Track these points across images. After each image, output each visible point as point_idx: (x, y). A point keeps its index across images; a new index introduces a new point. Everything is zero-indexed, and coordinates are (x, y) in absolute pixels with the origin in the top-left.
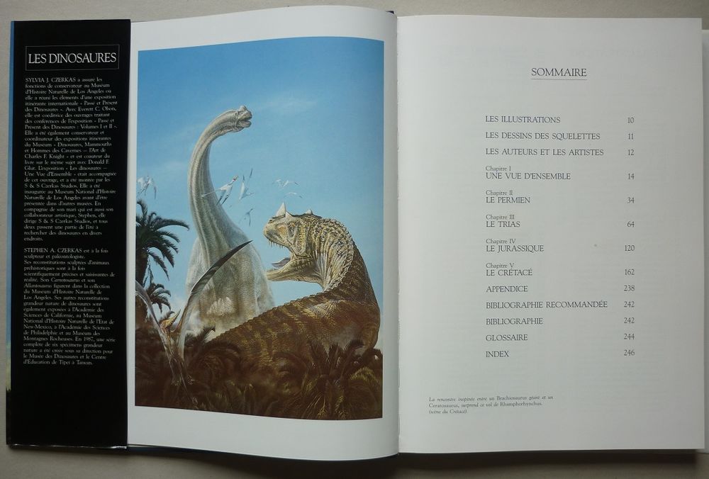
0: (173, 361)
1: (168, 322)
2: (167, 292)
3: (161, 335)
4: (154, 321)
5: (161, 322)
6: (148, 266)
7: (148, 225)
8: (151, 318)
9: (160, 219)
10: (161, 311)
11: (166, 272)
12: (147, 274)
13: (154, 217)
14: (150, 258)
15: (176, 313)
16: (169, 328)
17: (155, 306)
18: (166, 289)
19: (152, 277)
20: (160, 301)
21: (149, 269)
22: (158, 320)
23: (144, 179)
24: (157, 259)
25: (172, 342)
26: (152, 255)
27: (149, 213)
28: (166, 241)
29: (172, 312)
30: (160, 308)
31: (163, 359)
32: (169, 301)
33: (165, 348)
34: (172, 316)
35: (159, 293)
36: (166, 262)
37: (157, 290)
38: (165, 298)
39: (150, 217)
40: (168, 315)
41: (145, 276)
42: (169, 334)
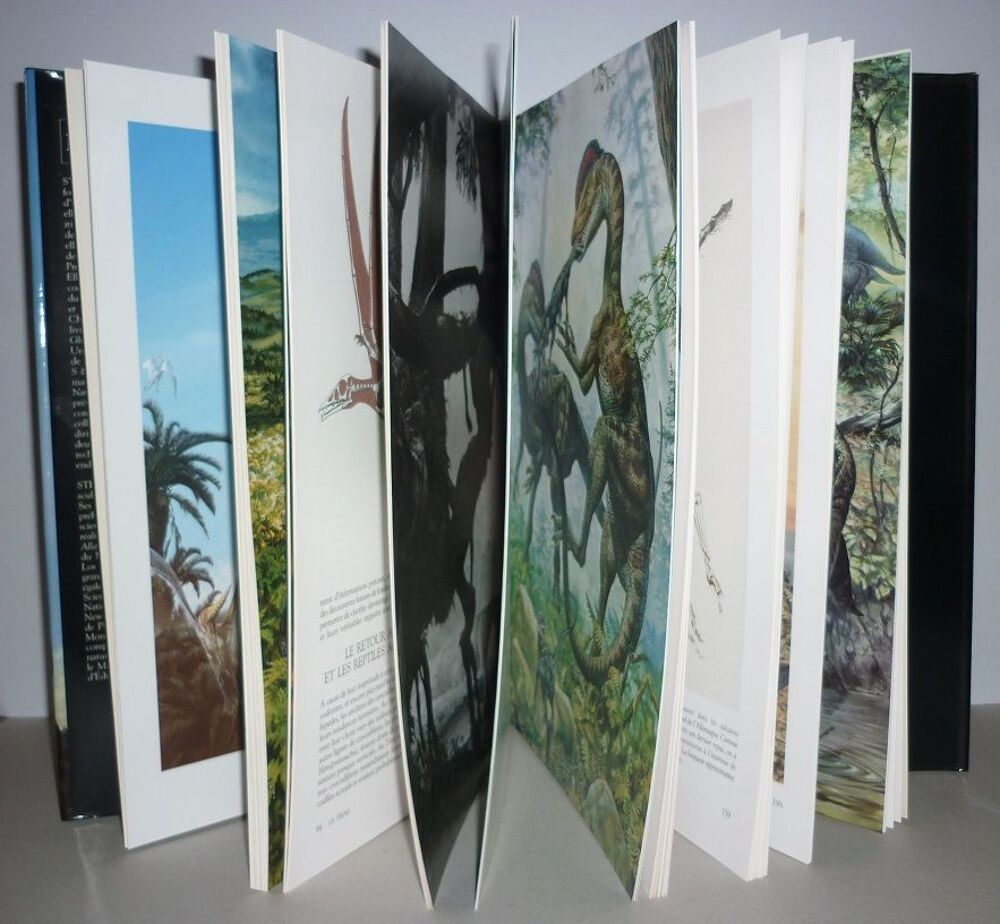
0: (223, 675)
1: (211, 611)
2: (207, 560)
3: (200, 635)
4: (187, 614)
5: (198, 613)
6: (171, 520)
7: (167, 446)
8: (181, 611)
9: (187, 433)
10: (199, 595)
11: (202, 524)
12: (169, 535)
13: (176, 430)
14: (174, 505)
15: (224, 592)
16: (213, 620)
17: (188, 588)
18: (204, 554)
19: (178, 538)
20: (194, 577)
21: (173, 524)
22: (194, 610)
23: (154, 361)
24: (186, 506)
25: (220, 642)
26: (177, 498)
27: (166, 425)
28: (200, 472)
29: (216, 593)
30: (196, 588)
31: (207, 676)
32: (212, 574)
33: (209, 656)
34: (217, 599)
35: (193, 563)
36: (201, 507)
37: (189, 560)
38: (203, 571)
39: (169, 431)
40: (211, 599)
41: (167, 539)
42: (214, 631)
